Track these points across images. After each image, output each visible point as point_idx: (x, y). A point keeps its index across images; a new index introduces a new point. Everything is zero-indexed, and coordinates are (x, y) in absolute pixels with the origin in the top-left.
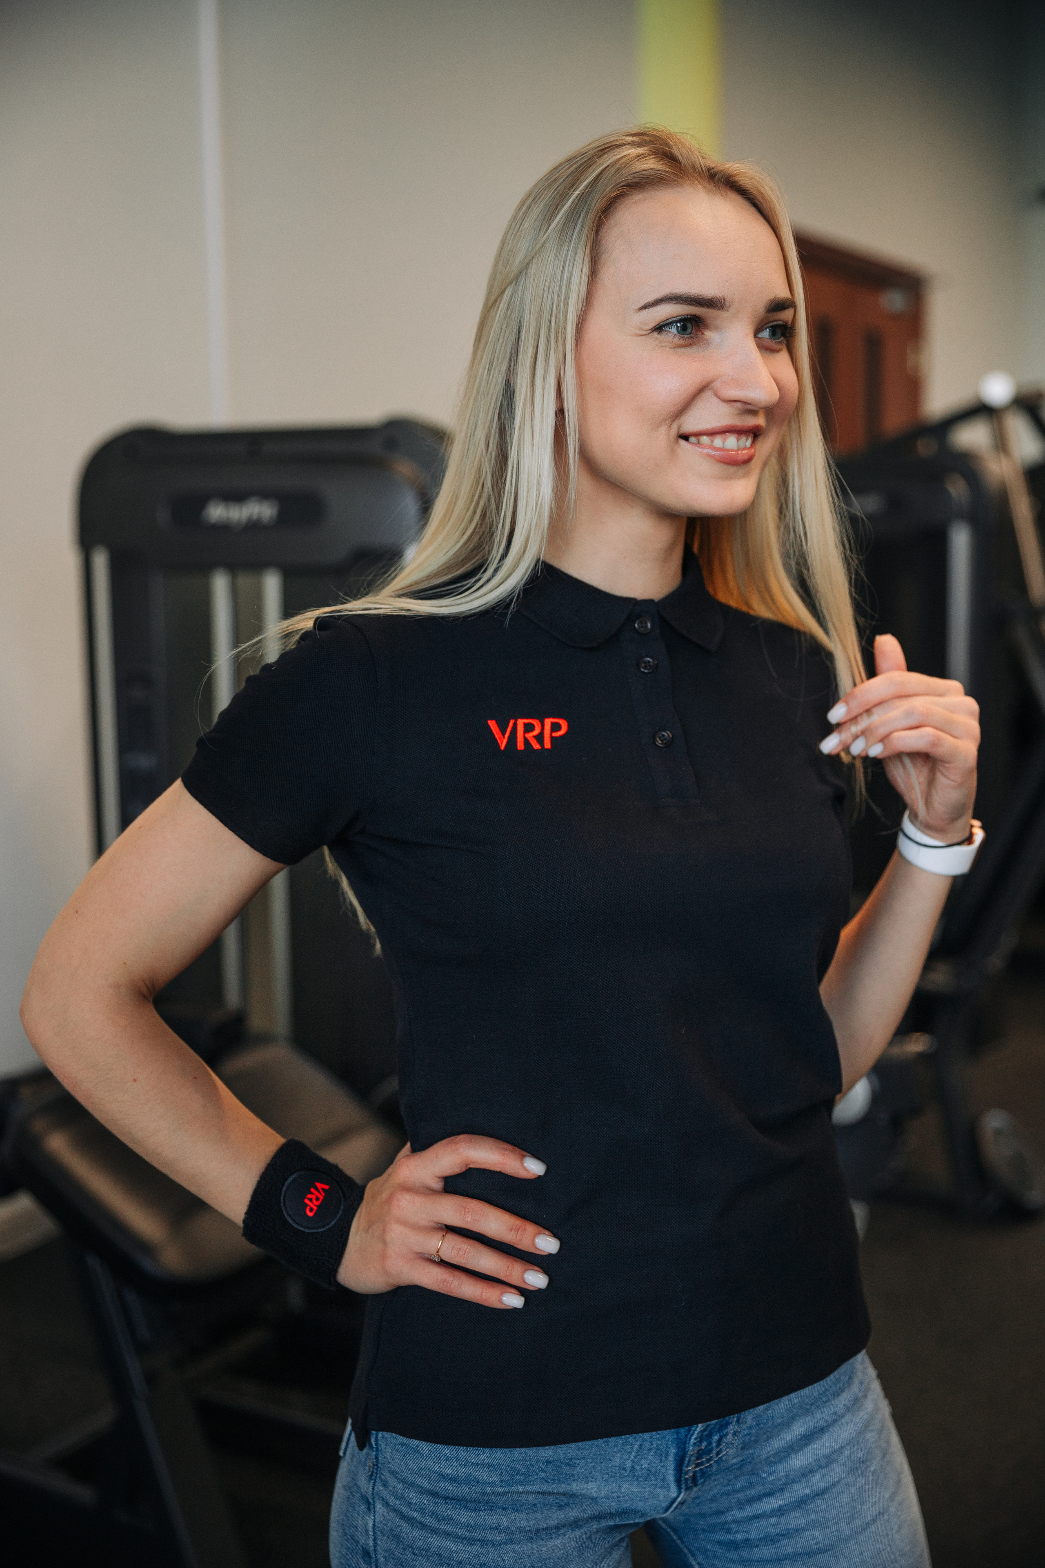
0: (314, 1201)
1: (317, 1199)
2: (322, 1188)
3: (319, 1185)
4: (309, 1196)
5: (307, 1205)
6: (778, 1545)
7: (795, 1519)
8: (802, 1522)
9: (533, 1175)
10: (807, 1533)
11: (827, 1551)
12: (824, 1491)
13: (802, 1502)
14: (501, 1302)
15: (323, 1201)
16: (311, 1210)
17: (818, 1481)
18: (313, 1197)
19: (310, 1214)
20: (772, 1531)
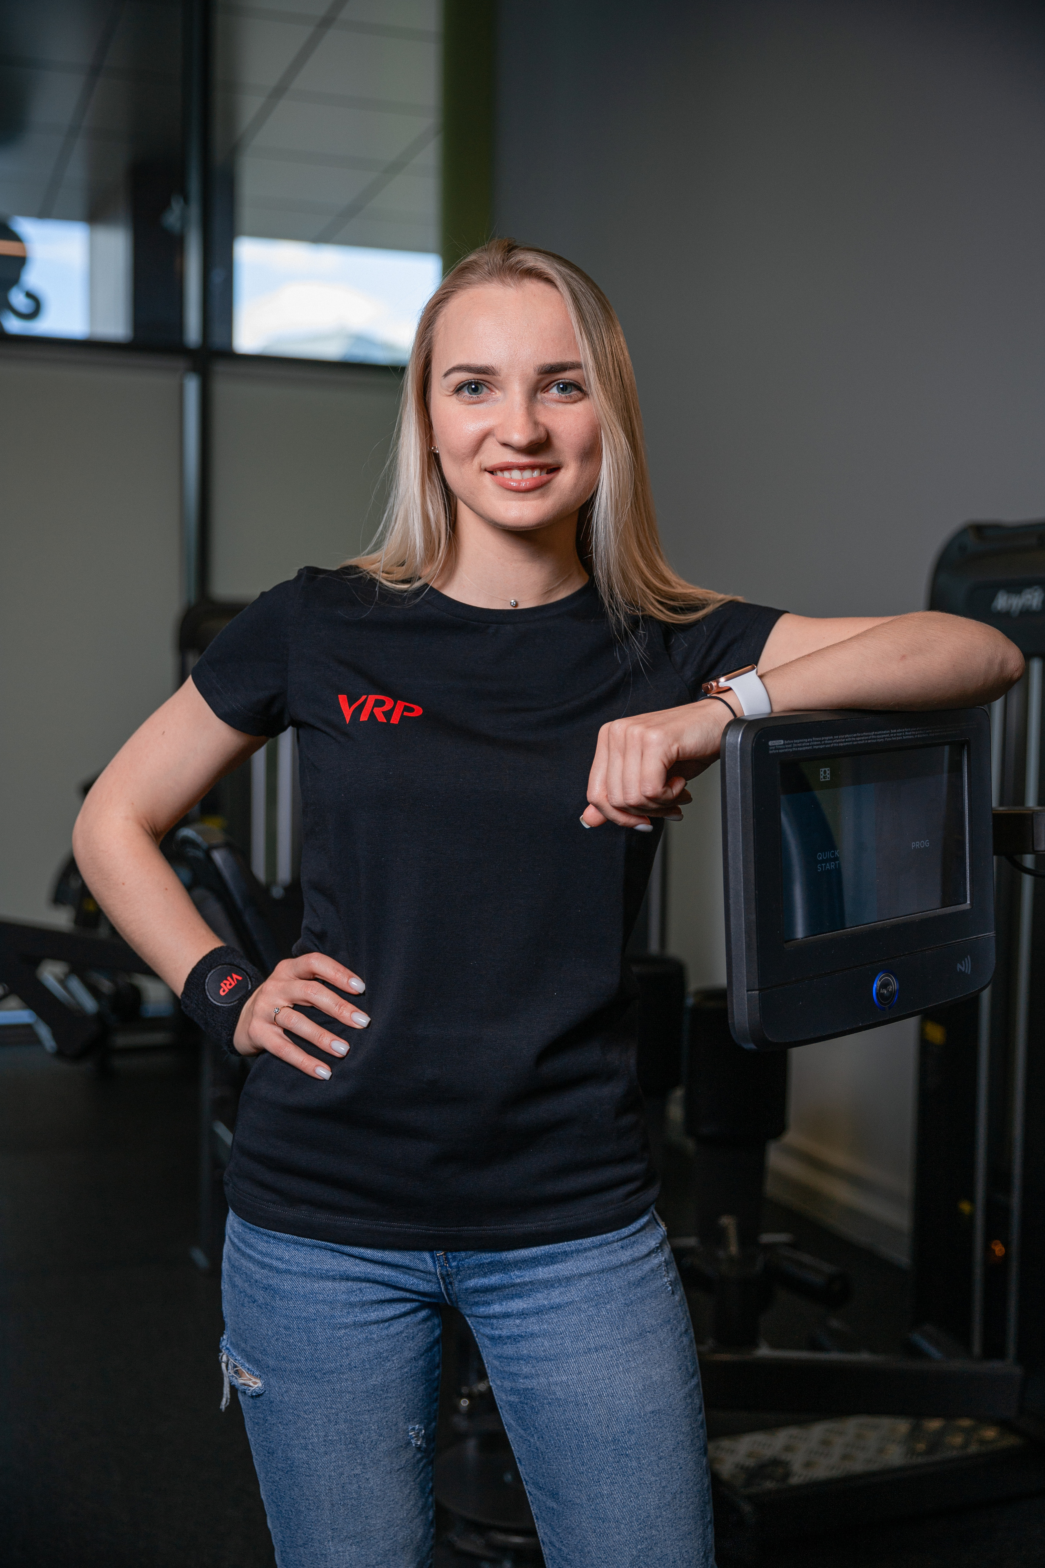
0: (228, 985)
1: (230, 984)
2: (236, 978)
3: (235, 976)
4: (225, 982)
5: (221, 987)
6: (518, 1345)
7: (532, 1325)
8: (536, 1328)
9: (355, 991)
10: (539, 1339)
11: (551, 1360)
12: (559, 1307)
13: (539, 1312)
14: (314, 1071)
15: (234, 987)
16: (224, 991)
17: (556, 1296)
18: (228, 983)
19: (222, 994)
20: (516, 1331)
